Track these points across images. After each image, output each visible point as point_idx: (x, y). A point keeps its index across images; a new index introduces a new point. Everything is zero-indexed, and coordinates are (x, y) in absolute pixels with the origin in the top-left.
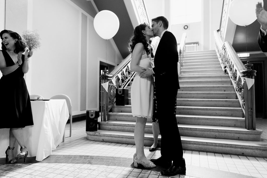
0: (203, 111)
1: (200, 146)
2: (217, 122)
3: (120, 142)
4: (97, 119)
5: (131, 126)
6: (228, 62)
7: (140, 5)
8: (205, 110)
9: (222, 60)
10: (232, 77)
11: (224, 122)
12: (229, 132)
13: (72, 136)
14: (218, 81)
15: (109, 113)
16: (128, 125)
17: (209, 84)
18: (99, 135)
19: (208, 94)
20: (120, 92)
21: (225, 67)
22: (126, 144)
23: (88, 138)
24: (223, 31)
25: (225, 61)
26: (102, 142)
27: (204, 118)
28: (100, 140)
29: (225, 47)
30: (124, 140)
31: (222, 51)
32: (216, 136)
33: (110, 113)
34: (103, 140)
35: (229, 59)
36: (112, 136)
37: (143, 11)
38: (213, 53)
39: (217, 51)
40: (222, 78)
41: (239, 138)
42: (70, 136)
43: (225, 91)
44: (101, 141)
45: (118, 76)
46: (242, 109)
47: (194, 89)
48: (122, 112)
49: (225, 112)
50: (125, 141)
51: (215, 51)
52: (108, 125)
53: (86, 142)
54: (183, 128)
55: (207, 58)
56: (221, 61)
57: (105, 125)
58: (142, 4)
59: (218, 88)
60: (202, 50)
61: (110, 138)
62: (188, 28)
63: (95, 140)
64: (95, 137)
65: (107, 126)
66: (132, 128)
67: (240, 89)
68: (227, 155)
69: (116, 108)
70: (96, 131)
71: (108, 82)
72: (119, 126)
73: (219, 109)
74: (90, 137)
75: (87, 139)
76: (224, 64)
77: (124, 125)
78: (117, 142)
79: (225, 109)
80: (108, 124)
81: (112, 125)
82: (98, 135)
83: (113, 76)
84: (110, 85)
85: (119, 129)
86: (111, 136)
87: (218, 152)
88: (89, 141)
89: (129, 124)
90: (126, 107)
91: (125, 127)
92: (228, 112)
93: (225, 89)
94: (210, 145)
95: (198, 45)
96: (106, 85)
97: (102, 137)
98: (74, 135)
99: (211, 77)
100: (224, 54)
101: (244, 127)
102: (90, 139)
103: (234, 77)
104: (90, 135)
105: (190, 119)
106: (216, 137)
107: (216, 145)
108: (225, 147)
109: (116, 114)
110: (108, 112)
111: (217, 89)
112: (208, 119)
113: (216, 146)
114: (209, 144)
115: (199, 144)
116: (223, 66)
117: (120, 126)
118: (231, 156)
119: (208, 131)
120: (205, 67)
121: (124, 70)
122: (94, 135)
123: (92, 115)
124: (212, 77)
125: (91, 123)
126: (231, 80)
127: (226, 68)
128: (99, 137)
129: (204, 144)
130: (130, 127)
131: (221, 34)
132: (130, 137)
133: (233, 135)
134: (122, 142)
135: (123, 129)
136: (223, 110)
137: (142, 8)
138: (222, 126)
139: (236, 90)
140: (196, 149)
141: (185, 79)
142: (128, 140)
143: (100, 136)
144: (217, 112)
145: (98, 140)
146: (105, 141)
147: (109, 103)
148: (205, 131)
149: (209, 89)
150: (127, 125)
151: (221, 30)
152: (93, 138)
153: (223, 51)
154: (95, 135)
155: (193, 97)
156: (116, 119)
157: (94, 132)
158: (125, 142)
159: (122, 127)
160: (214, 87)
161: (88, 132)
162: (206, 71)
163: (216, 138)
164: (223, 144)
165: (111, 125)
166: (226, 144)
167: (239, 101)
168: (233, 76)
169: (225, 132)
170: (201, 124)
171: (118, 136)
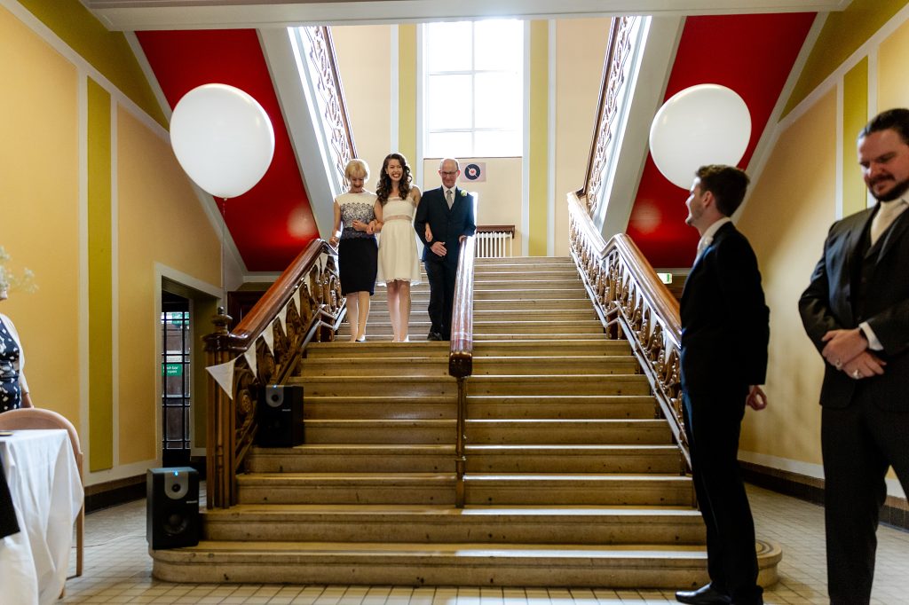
0: (565, 459)
1: (572, 572)
2: (611, 492)
3: (295, 578)
4: (195, 502)
5: (328, 519)
6: (626, 299)
7: (323, 75)
8: (570, 455)
9: (598, 291)
10: (643, 349)
11: (629, 491)
12: (650, 523)
13: (85, 574)
14: (596, 362)
15: (237, 476)
16: (319, 518)
17: (570, 370)
18: (211, 560)
19: (571, 403)
20: (275, 398)
21: (613, 316)
22: (317, 584)
23: (160, 576)
24: (599, 197)
25: (611, 297)
26: (221, 584)
27: (573, 481)
28: (214, 581)
29: (613, 252)
30: (311, 570)
31: (601, 262)
32: (613, 537)
33: (242, 478)
34: (227, 579)
35: (630, 292)
36: (264, 560)
37: (333, 100)
38: (563, 268)
39: (577, 260)
40: (605, 352)
41: (677, 538)
42: (79, 574)
43: (619, 393)
44: (219, 581)
45: (262, 337)
46: (679, 450)
47: (525, 386)
48: (281, 471)
49: (630, 461)
50: (314, 575)
51: (570, 260)
52: (237, 522)
53: (162, 592)
54: (512, 519)
55: (548, 283)
56: (593, 297)
57: (226, 522)
58: (329, 71)
59: (601, 385)
60: (525, 255)
61: (255, 569)
62: (478, 174)
63: (195, 580)
64: (194, 568)
65: (236, 527)
66: (332, 526)
67: (671, 387)
68: (652, 593)
69: (260, 458)
70: (194, 548)
71: (234, 360)
72: (281, 522)
73: (612, 450)
74: (169, 572)
75: (157, 579)
76: (607, 305)
77: (304, 518)
78: (283, 580)
79: (631, 450)
80: (240, 518)
81: (255, 519)
82: (206, 560)
83: (250, 339)
84: (240, 371)
85: (282, 535)
86: (259, 560)
87: (624, 585)
88: (170, 587)
89: (320, 515)
90: (299, 452)
91: (305, 526)
92: (638, 458)
93: (619, 386)
94: (602, 567)
95: (513, 237)
96: (223, 374)
97: (223, 567)
98: (94, 567)
99: (572, 346)
100: (607, 273)
101: (689, 505)
102: (169, 577)
103: (648, 349)
104: (174, 563)
105: (529, 486)
106: (613, 541)
107: (618, 564)
108: (645, 567)
109: (264, 481)
110: (234, 471)
111: (596, 385)
112: (583, 483)
113: (620, 567)
114: (600, 563)
115: (569, 566)
116: (602, 313)
117: (286, 521)
118: (663, 595)
119: (588, 523)
120: (546, 314)
121: (282, 316)
122: (189, 563)
123: (176, 488)
124: (576, 346)
125: (173, 518)
126: (637, 359)
127: (619, 320)
128: (209, 568)
129: (583, 563)
130: (327, 525)
131: (590, 208)
132: (333, 560)
133: (660, 531)
134: (300, 580)
135: (297, 531)
136: (625, 455)
137: (330, 85)
138: (625, 504)
139: (655, 390)
140: (557, 584)
141: (491, 352)
142: (324, 569)
143: (215, 564)
144: (608, 460)
145: (207, 580)
146: (234, 581)
147: (237, 438)
148: (580, 523)
149: (571, 386)
150: (313, 518)
151: (591, 192)
152: (184, 573)
153: (604, 265)
154: (194, 560)
155: (526, 415)
156: (265, 499)
157: (188, 551)
158: (312, 579)
159: (295, 525)
160: (587, 380)
161: (163, 554)
162: (550, 325)
163: (611, 542)
164: (641, 559)
165: (252, 521)
166: (650, 559)
167: (667, 423)
168: (644, 345)
169: (640, 523)
170: (564, 502)
171: (288, 560)
